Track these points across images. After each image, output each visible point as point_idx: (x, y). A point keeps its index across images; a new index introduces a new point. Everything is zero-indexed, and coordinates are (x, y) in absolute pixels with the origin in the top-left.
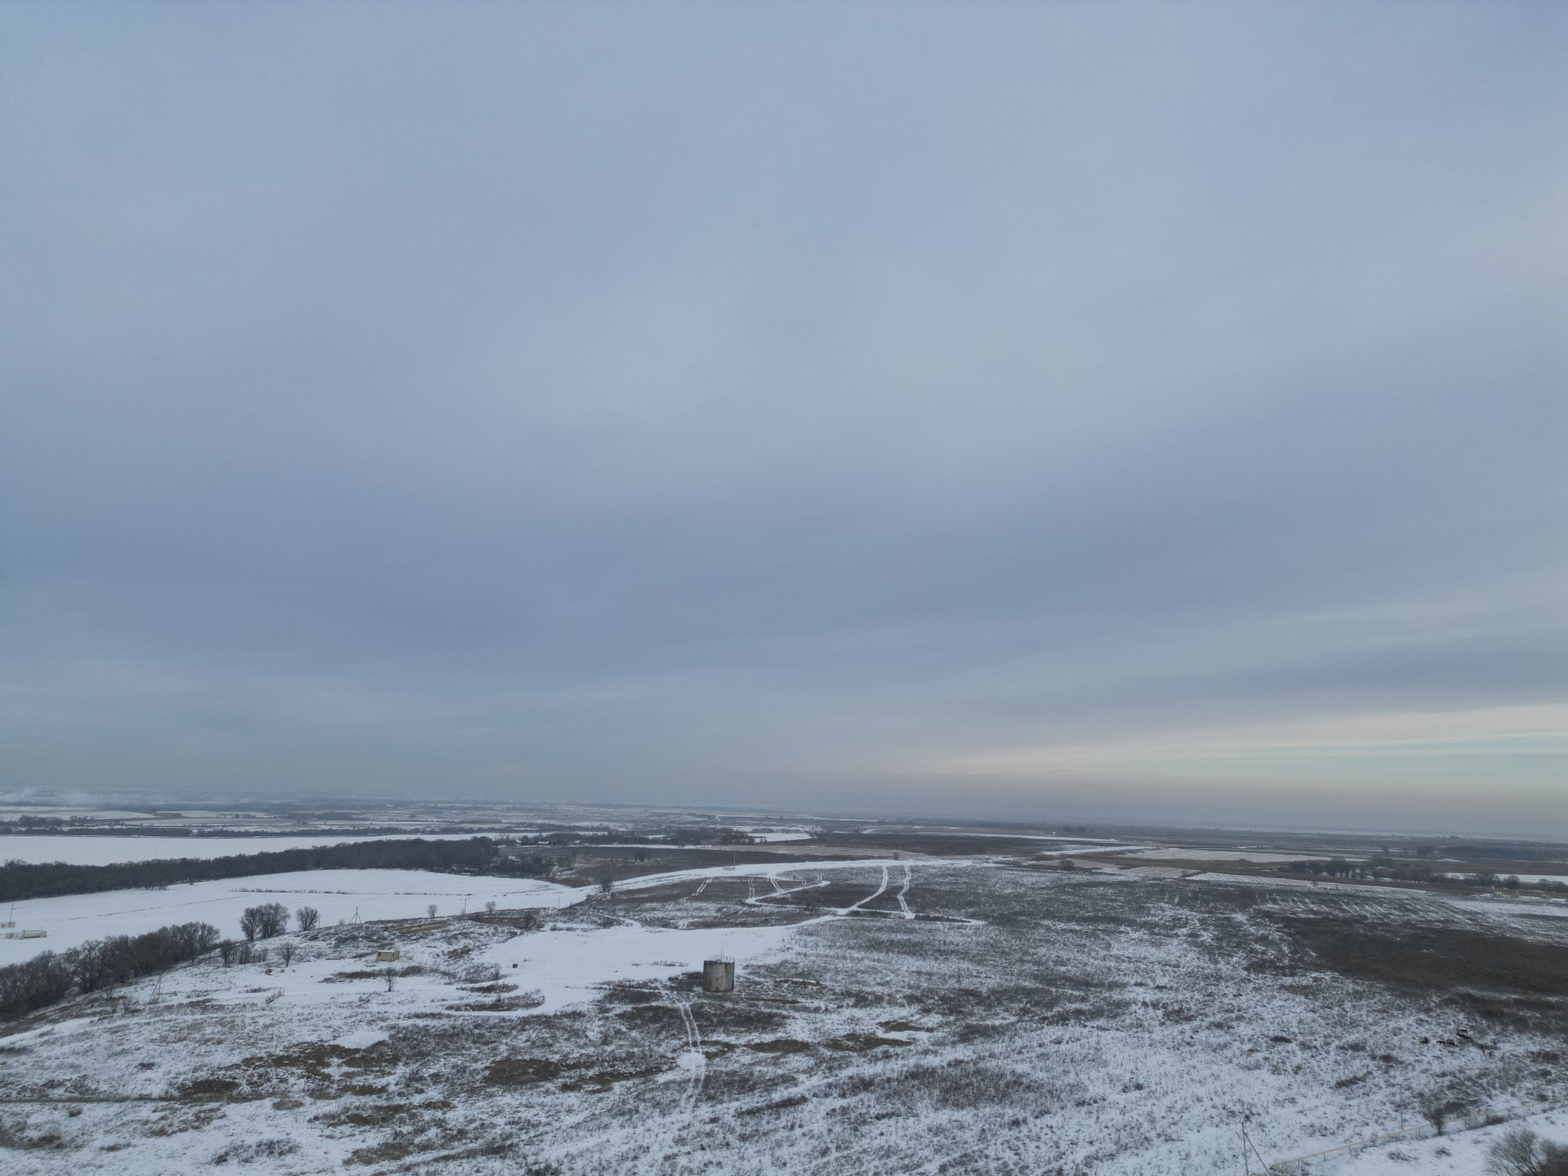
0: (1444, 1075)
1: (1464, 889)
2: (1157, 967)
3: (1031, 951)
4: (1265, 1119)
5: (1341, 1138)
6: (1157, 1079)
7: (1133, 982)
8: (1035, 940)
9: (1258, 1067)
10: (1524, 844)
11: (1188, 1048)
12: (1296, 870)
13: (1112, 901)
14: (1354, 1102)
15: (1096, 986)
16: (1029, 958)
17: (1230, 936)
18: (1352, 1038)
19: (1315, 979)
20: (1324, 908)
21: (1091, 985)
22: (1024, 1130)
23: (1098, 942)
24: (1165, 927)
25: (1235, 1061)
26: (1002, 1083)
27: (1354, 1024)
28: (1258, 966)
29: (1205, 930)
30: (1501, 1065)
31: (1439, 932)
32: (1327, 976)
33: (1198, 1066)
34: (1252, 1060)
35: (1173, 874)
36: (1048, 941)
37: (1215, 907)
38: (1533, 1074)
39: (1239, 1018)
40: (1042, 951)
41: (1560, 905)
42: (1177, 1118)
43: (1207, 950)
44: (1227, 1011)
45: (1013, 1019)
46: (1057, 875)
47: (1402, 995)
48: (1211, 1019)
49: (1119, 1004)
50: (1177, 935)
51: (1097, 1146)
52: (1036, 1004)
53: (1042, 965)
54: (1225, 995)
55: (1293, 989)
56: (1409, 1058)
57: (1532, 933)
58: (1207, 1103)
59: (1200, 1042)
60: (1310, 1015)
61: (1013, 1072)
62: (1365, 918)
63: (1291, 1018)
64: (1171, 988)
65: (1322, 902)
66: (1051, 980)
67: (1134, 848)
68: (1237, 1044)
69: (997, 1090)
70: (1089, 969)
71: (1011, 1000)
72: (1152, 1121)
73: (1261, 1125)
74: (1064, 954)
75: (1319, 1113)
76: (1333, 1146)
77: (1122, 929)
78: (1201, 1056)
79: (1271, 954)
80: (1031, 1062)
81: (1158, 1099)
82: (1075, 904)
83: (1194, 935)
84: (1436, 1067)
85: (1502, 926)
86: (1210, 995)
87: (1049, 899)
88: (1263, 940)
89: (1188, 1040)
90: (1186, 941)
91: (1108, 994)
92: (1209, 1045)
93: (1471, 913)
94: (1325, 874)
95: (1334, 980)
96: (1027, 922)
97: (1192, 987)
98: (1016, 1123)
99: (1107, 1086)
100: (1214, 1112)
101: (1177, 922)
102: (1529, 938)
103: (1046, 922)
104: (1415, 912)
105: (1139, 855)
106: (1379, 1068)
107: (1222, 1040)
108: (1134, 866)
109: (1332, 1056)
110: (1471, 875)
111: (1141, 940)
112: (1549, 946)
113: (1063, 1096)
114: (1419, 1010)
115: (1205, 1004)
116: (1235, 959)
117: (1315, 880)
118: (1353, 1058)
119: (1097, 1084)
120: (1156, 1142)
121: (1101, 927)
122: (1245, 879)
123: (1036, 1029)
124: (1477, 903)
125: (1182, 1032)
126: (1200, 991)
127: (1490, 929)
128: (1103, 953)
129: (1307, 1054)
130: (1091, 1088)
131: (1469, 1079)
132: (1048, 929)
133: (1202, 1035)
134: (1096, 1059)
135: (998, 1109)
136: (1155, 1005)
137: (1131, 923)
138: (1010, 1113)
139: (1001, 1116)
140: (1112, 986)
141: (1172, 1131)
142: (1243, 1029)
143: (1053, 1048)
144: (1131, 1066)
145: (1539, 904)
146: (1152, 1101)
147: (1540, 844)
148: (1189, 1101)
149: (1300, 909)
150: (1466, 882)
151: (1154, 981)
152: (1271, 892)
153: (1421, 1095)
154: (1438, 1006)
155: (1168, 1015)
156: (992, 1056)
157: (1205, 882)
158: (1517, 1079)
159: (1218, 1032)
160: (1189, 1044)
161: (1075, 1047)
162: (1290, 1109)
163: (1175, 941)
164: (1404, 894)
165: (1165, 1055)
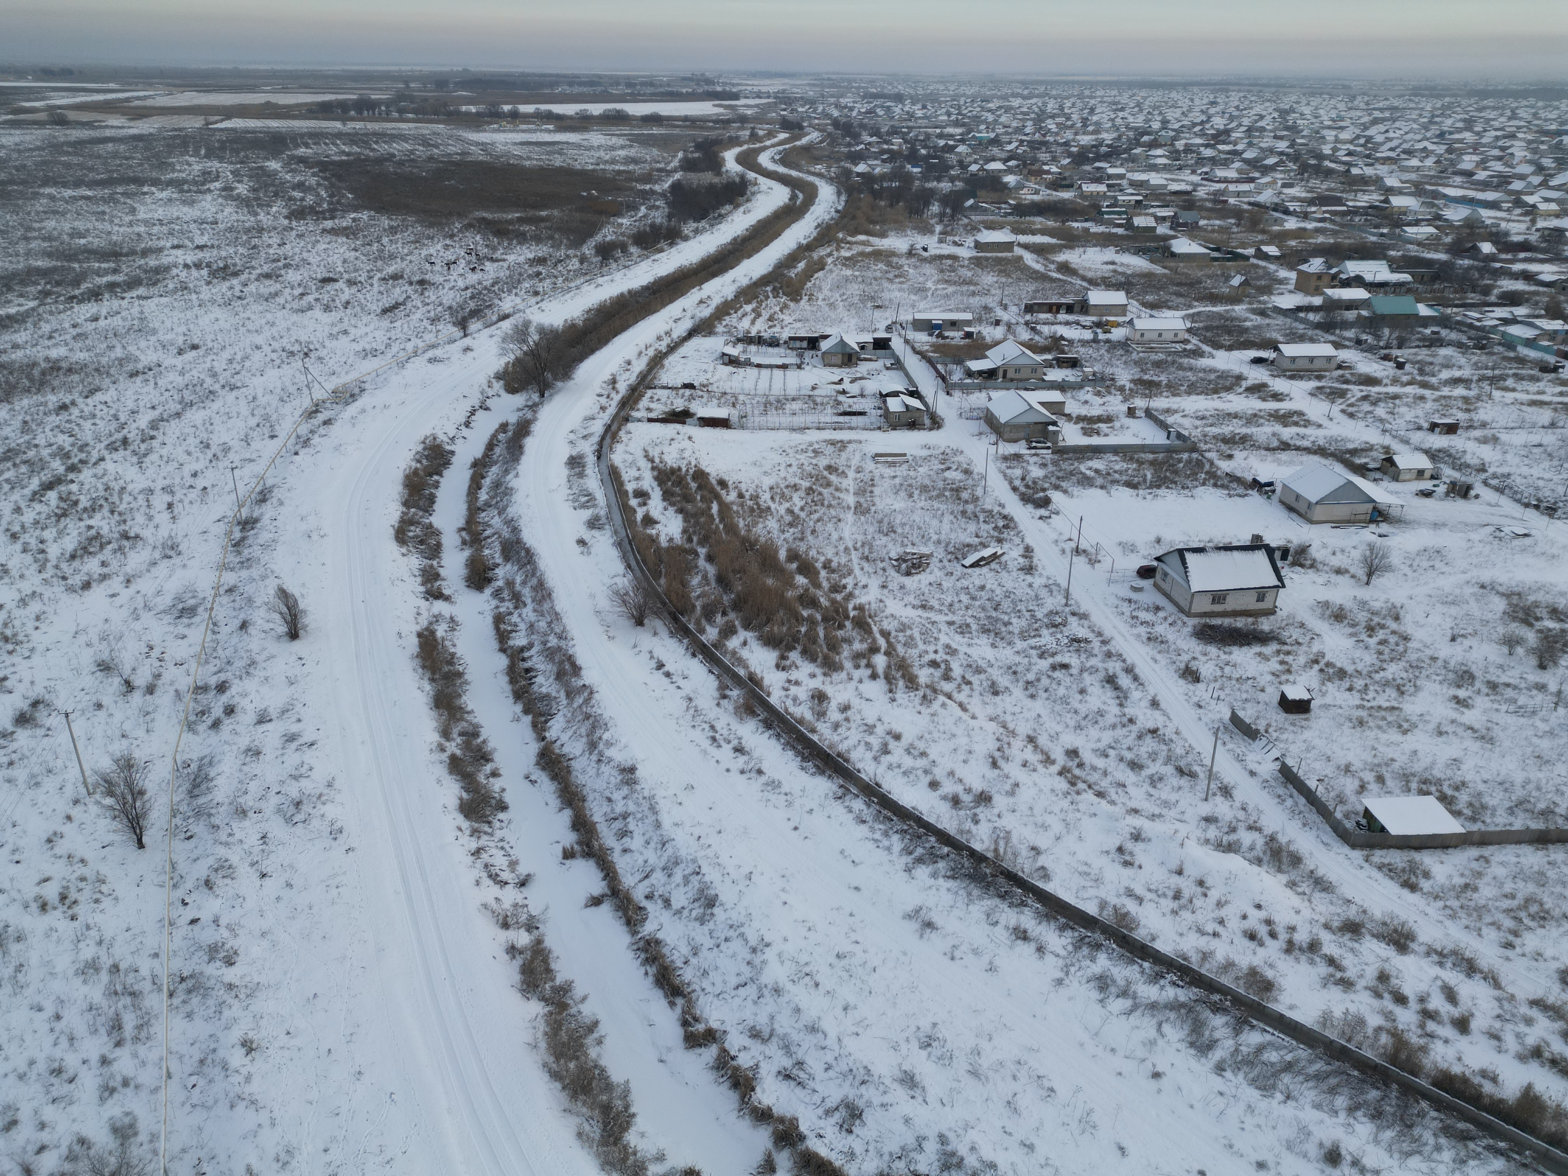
0: (467, 288)
1: (476, 122)
2: (193, 226)
3: (36, 225)
4: (323, 353)
5: (390, 355)
6: (212, 336)
7: (169, 245)
8: (38, 213)
9: (310, 308)
10: (523, 75)
11: (239, 302)
12: (324, 110)
13: (127, 159)
14: (398, 324)
15: (127, 255)
16: (36, 234)
17: (267, 186)
18: (391, 270)
19: (354, 220)
20: (356, 149)
21: (121, 255)
22: (75, 412)
23: (119, 207)
24: (195, 183)
25: (288, 306)
26: (36, 372)
27: (392, 257)
28: (298, 214)
29: (239, 182)
30: (508, 273)
31: (457, 164)
32: (364, 216)
33: (253, 317)
34: (304, 303)
35: (194, 123)
36: (58, 212)
37: (247, 157)
38: (530, 277)
39: (287, 266)
40: (50, 224)
41: (549, 131)
42: (238, 367)
43: (244, 203)
44: (274, 261)
45: (32, 304)
46: (47, 132)
47: (431, 225)
48: (259, 271)
49: (157, 270)
50: (209, 190)
51: (159, 410)
52: (58, 284)
53: (55, 239)
54: (269, 246)
55: (334, 232)
56: (439, 279)
57: (529, 158)
58: (267, 349)
59: (251, 294)
60: (353, 254)
61: (47, 359)
62: (394, 156)
63: (336, 259)
64: (212, 246)
65: (353, 142)
66: (72, 256)
67: (141, 94)
68: (288, 290)
69: (31, 380)
70: (115, 238)
71: (23, 283)
72: (215, 376)
73: (319, 358)
74: (80, 225)
75: (370, 338)
76: (383, 363)
77: (145, 189)
78: (255, 307)
79: (310, 199)
80: (67, 344)
81: (216, 354)
82: (81, 166)
83: (228, 188)
84: (461, 284)
85: (507, 154)
86: (254, 247)
87: (44, 163)
88: (300, 186)
89: (238, 294)
90: (220, 196)
91: (142, 262)
92: (261, 296)
93: (483, 144)
94: (353, 113)
95: (371, 218)
96: (21, 192)
97: (235, 242)
98: (64, 407)
99: (160, 353)
100: (274, 356)
101: (207, 176)
102: (527, 163)
103: (47, 190)
104: (436, 146)
105: (149, 103)
106: (416, 291)
107: (272, 290)
108: (146, 116)
109: (376, 288)
110: (482, 108)
111: (170, 200)
112: (541, 169)
113: (112, 371)
114: (445, 237)
115: (251, 257)
116: (274, 209)
117: (344, 120)
118: (394, 287)
119: (149, 352)
120: (221, 392)
121: (120, 189)
122: (274, 124)
123: (65, 311)
124: (487, 135)
125: (231, 288)
126: (243, 245)
127: (498, 157)
128: (128, 218)
129: (354, 289)
130: (142, 357)
131: (486, 288)
132: (52, 198)
133: (252, 288)
134: (142, 329)
135: (40, 398)
136: (198, 266)
137: (155, 182)
138: (53, 399)
139: (45, 404)
140: (145, 253)
141: (235, 380)
142: (292, 276)
143: (91, 326)
144: (183, 329)
145: (535, 131)
146: (210, 358)
147: (535, 75)
148: (249, 351)
149: (334, 152)
150: (478, 114)
151: (192, 241)
152: (302, 136)
153: (450, 308)
154: (460, 231)
155: (213, 274)
156: (15, 346)
157: (232, 129)
158: (519, 282)
159: (267, 282)
160: (239, 298)
161: (117, 321)
162: (344, 339)
163: (209, 197)
164: (426, 129)
165: (217, 312)
